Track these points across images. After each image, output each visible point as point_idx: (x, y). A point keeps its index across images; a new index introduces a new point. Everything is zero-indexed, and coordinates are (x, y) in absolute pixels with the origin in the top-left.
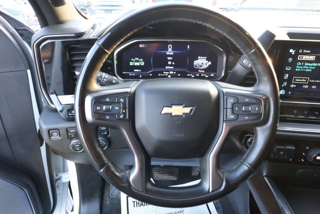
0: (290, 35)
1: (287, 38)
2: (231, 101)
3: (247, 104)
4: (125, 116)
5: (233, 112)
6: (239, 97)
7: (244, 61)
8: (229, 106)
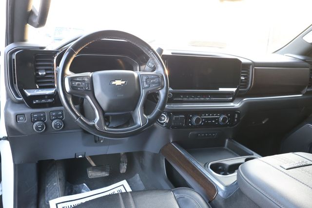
0: (172, 53)
1: (171, 54)
2: (145, 78)
3: (153, 79)
4: (88, 88)
5: (147, 83)
6: (149, 76)
7: (150, 64)
8: (144, 80)
